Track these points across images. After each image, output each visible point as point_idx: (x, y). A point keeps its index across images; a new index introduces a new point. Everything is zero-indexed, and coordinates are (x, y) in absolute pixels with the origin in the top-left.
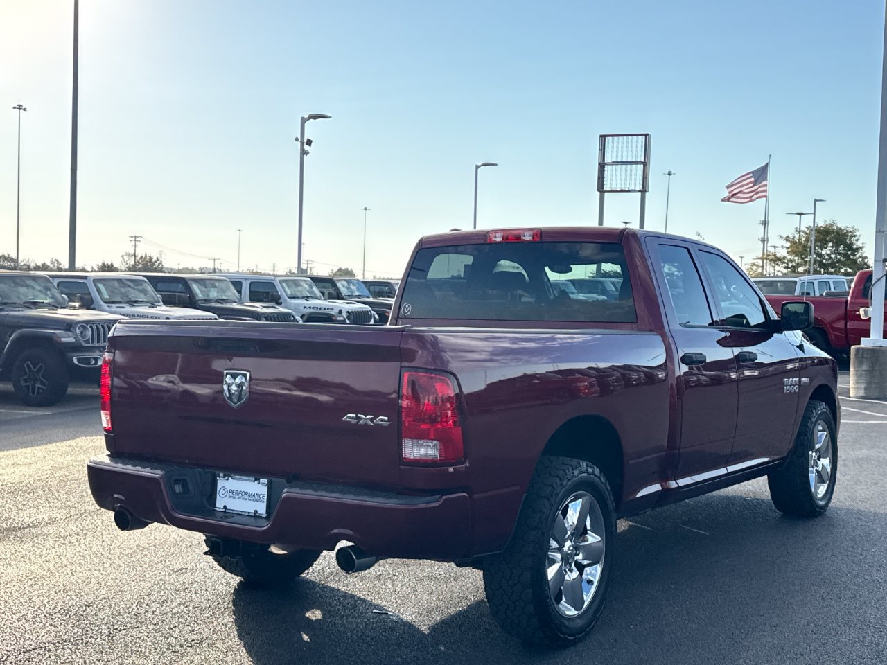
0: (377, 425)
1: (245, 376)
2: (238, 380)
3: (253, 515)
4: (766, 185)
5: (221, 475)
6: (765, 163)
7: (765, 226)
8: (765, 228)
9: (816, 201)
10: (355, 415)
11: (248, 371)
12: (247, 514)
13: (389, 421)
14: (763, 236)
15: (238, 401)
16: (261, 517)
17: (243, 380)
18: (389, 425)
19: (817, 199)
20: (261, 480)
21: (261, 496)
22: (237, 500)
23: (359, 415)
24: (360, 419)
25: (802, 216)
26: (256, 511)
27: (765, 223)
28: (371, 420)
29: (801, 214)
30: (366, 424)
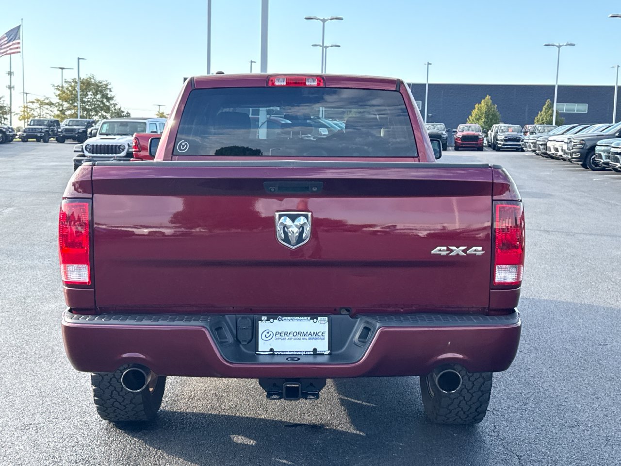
0: (469, 255)
1: (306, 217)
2: (297, 222)
3: (312, 353)
4: (19, 43)
5: (264, 318)
6: (18, 25)
7: (11, 76)
8: (11, 77)
9: (79, 59)
10: (445, 248)
11: (309, 211)
12: (304, 353)
13: (483, 250)
14: (9, 84)
15: (298, 242)
16: (323, 354)
17: (306, 221)
18: (483, 254)
19: (80, 58)
20: (319, 318)
21: (320, 334)
22: (286, 341)
23: (450, 247)
24: (452, 251)
25: (63, 70)
26: (315, 350)
27: (10, 73)
28: (464, 251)
29: (62, 69)
30: (458, 255)
